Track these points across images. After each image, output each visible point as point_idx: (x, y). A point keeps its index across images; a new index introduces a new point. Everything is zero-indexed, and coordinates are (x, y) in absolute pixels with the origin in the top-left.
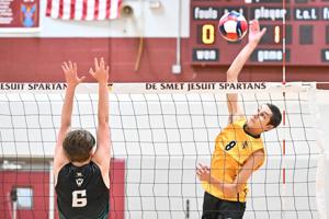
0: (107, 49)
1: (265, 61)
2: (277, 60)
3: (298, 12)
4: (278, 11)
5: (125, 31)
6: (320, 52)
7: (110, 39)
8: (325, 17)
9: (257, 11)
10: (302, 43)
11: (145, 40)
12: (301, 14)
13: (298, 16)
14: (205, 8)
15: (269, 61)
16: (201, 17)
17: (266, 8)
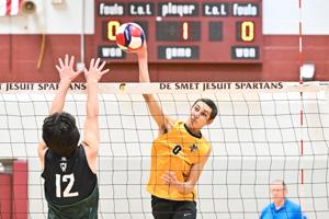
0: (7, 47)
1: (173, 58)
2: (185, 58)
3: (207, 8)
4: (186, 7)
5: (26, 28)
6: (229, 49)
7: (11, 36)
8: (235, 13)
9: (165, 7)
10: (211, 39)
11: (48, 37)
12: (210, 10)
13: (207, 12)
14: (110, 4)
15: (177, 58)
16: (106, 13)
17: (173, 4)
